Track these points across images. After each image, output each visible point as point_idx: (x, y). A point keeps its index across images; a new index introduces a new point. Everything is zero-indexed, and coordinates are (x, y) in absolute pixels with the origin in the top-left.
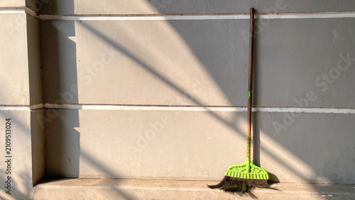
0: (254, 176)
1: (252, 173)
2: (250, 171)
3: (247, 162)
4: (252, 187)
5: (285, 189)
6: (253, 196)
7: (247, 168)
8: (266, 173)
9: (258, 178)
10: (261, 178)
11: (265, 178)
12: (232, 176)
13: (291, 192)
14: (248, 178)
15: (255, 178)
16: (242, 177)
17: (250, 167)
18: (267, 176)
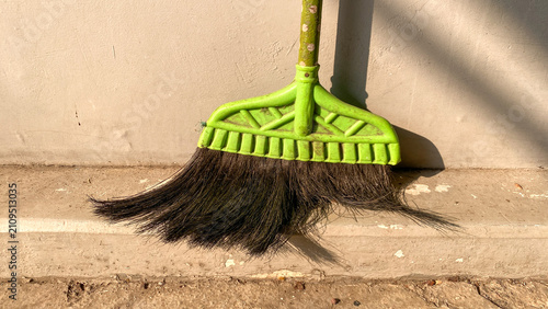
0: (332, 149)
1: (320, 136)
2: (312, 127)
3: (298, 87)
4: (314, 202)
5: (471, 214)
6: (315, 251)
7: (299, 112)
8: (389, 136)
9: (349, 158)
10: (364, 158)
11: (380, 160)
12: (230, 148)
13: (502, 229)
14: (303, 157)
15: (333, 158)
16: (273, 153)
17: (315, 110)
18: (394, 150)
